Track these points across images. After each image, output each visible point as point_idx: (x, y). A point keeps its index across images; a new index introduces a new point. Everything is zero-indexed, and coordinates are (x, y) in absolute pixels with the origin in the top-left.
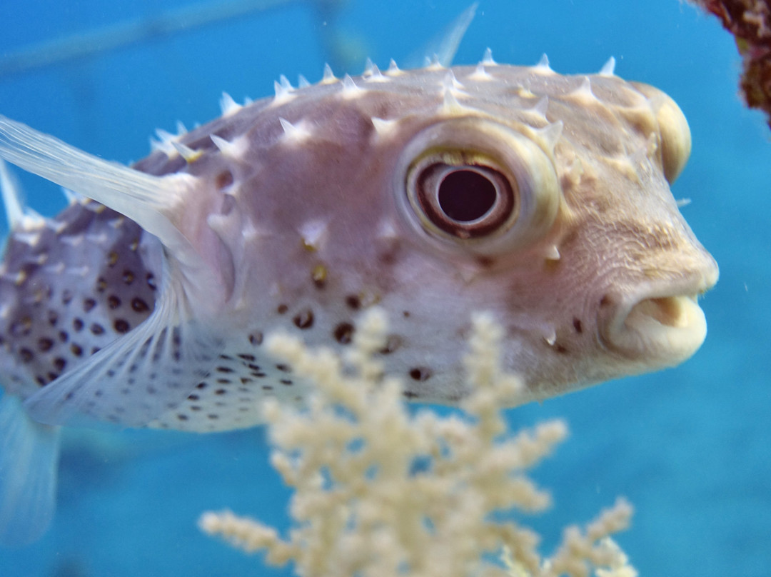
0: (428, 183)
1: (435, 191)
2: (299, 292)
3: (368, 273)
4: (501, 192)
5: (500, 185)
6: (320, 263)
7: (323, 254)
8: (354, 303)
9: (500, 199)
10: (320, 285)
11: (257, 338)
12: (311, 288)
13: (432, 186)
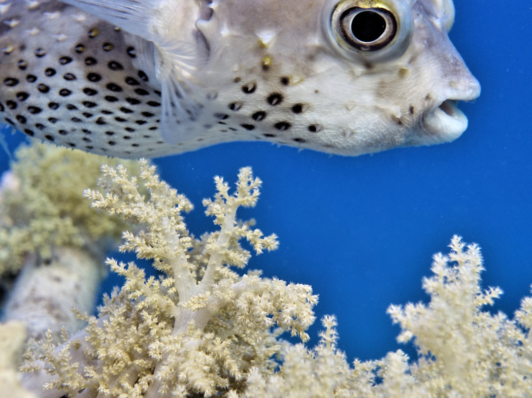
0: (345, 19)
1: (349, 24)
2: (251, 71)
3: (298, 65)
4: (389, 24)
5: (389, 19)
6: (268, 56)
7: (270, 50)
8: (285, 81)
9: (388, 29)
10: (265, 68)
11: (213, 96)
12: (259, 69)
13: (348, 21)
